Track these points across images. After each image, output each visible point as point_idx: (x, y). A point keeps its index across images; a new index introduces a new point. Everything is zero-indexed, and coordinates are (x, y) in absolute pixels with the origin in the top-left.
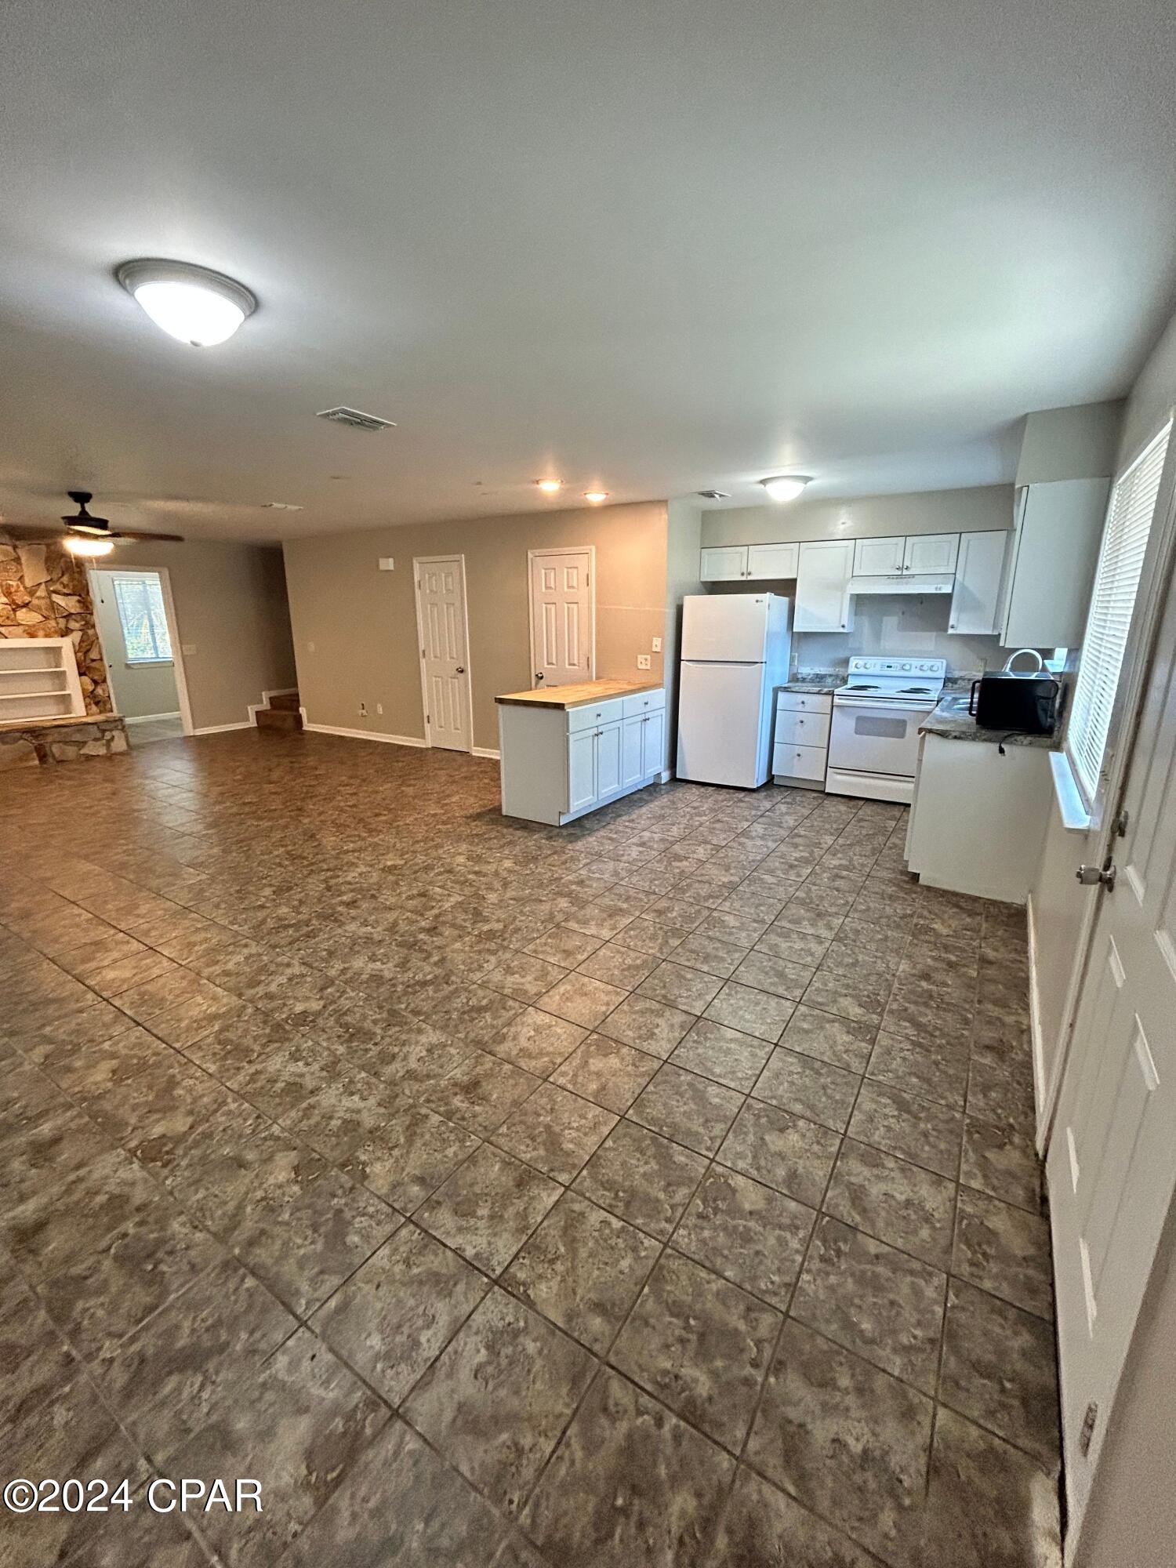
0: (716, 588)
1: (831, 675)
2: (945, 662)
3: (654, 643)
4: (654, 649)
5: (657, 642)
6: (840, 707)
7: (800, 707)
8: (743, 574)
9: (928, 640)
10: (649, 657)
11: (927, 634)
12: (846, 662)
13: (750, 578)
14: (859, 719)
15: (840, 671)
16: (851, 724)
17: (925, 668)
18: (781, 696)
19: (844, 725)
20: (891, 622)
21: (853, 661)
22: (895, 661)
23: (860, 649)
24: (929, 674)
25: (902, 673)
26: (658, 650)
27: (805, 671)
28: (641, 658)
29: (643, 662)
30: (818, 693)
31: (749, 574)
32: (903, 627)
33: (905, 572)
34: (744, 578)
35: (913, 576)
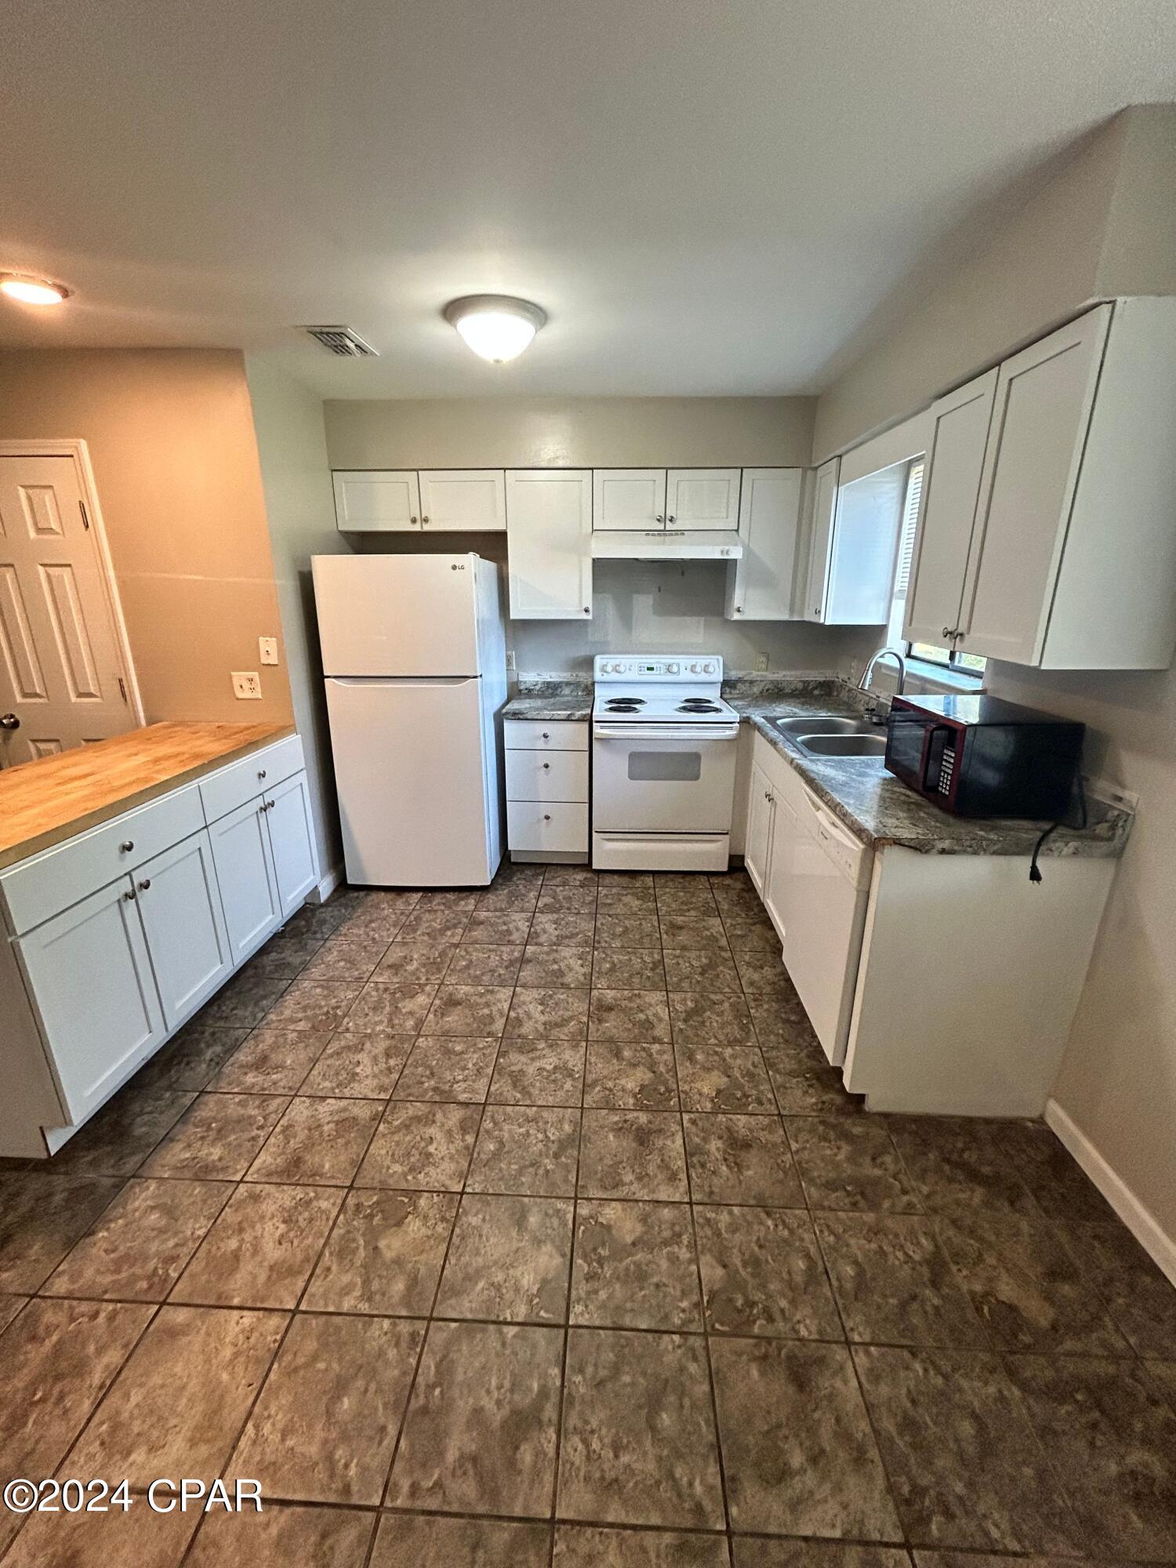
0: (366, 543)
1: (568, 684)
2: (721, 659)
3: (263, 648)
4: (264, 660)
5: (269, 649)
6: (604, 740)
7: (541, 744)
8: (414, 521)
9: (694, 629)
10: (255, 675)
11: (695, 619)
12: (588, 663)
13: (427, 528)
14: (633, 756)
15: (583, 676)
16: (622, 765)
17: (698, 669)
18: (509, 727)
19: (611, 768)
20: (643, 603)
21: (599, 661)
22: (658, 660)
23: (606, 643)
24: (703, 677)
25: (670, 678)
26: (273, 660)
27: (530, 677)
28: (239, 677)
29: (246, 685)
30: (568, 719)
31: (426, 520)
32: (663, 609)
33: (670, 526)
34: (417, 528)
35: (682, 532)
